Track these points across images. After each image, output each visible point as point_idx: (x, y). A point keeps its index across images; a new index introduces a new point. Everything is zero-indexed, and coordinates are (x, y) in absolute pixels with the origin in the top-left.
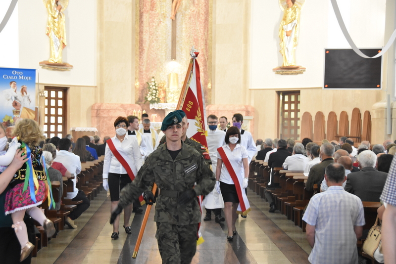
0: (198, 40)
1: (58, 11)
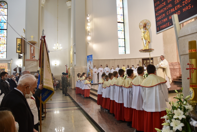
1: (144, 30)
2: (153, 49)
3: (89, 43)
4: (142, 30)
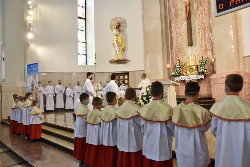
1: (118, 32)
2: (130, 60)
3: (30, 44)
4: (115, 32)
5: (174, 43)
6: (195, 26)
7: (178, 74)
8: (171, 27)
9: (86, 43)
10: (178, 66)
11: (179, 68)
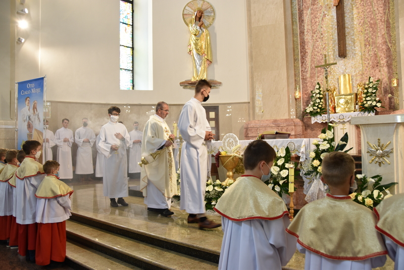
0: (375, 24)
1: (198, 27)
2: (220, 83)
3: (23, 41)
5: (309, 50)
6: (352, 19)
7: (319, 110)
8: (303, 21)
9: (133, 48)
10: (318, 96)
11: (320, 98)
